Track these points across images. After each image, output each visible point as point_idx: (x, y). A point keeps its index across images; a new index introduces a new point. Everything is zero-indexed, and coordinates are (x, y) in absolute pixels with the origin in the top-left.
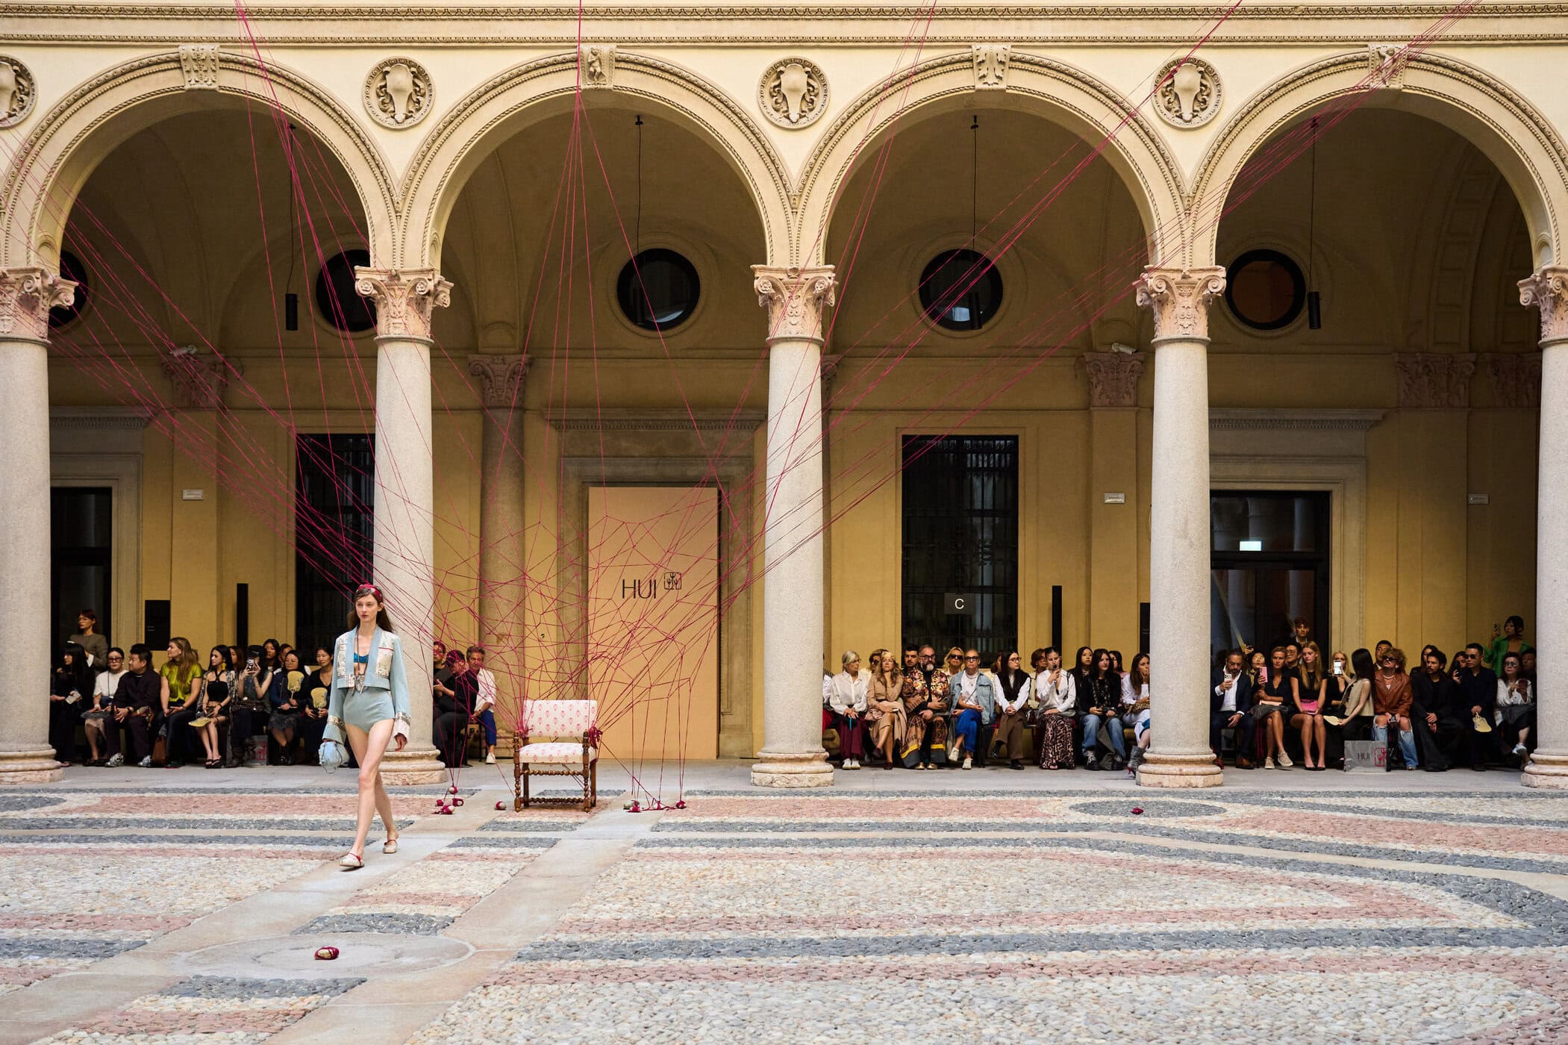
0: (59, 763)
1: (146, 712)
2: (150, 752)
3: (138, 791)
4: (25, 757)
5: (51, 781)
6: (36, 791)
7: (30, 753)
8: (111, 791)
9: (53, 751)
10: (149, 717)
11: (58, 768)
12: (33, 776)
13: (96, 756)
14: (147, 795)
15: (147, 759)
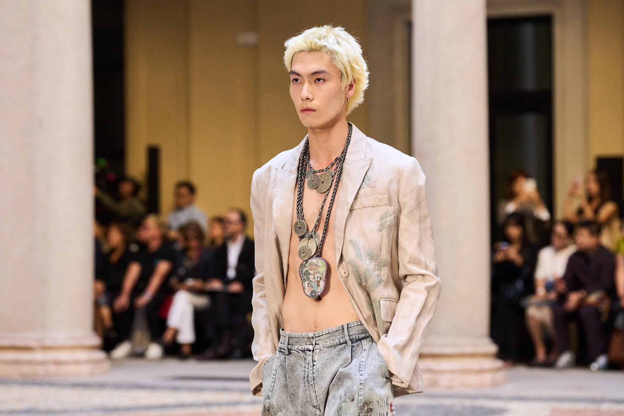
0: (499, 363)
1: (601, 300)
2: (605, 350)
3: (594, 401)
4: (462, 356)
5: (494, 384)
6: (476, 397)
7: (469, 350)
8: (561, 400)
9: (493, 348)
10: (605, 306)
11: (498, 369)
12: (472, 379)
13: (541, 354)
14: (605, 407)
15: (602, 360)
